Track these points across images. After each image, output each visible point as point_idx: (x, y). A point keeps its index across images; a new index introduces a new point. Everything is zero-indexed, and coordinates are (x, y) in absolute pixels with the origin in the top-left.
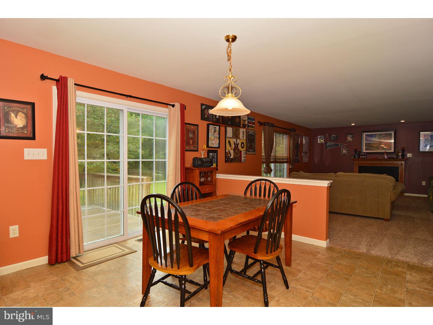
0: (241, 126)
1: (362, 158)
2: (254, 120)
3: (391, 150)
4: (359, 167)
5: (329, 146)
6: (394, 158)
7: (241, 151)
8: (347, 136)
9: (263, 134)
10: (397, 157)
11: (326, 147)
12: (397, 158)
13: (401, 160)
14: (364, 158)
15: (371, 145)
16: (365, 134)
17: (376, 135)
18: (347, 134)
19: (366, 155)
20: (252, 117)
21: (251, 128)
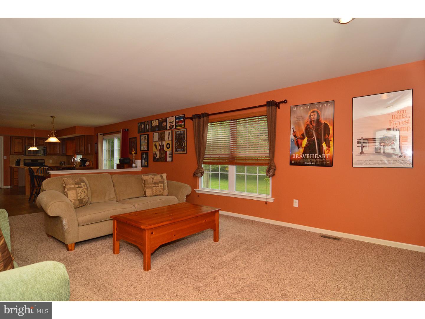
0: (168, 128)
2: (183, 117)
7: (166, 152)
20: (181, 116)
21: (179, 127)
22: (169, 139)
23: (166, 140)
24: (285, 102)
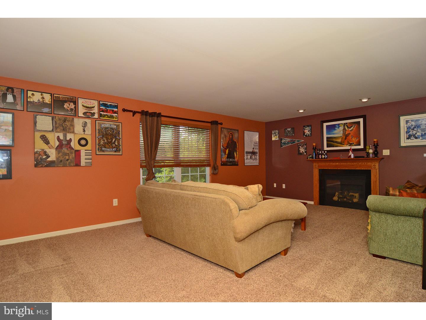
0: (81, 114)
1: (322, 158)
2: (116, 107)
3: (360, 145)
4: (319, 170)
5: (285, 143)
6: (364, 157)
7: (78, 153)
8: (305, 129)
9: (141, 128)
10: (367, 155)
11: (281, 145)
12: (368, 157)
13: (372, 160)
14: (324, 158)
15: (334, 140)
16: (325, 125)
17: (340, 125)
18: (304, 126)
19: (327, 153)
20: (110, 103)
21: (107, 118)
22: (84, 131)
23: (76, 132)
24: (221, 124)
